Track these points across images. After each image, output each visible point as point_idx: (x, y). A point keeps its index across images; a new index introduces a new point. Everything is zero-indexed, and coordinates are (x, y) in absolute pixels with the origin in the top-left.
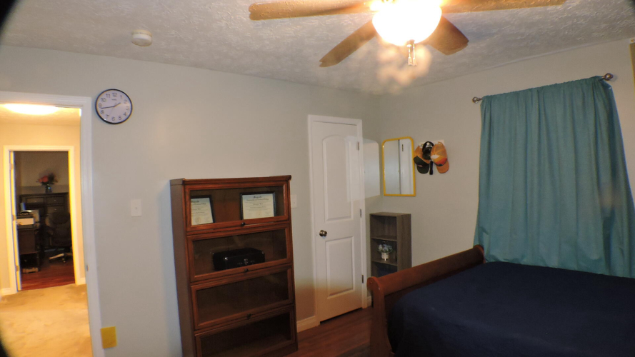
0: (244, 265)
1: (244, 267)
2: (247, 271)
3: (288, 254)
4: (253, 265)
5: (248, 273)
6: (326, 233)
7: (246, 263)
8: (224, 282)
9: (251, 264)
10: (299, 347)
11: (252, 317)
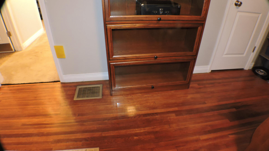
0: (158, 14)
1: (159, 16)
2: (160, 20)
3: (203, 12)
4: (166, 16)
5: (161, 22)
6: (241, 3)
7: (161, 12)
8: (138, 25)
9: (166, 14)
10: (191, 86)
11: (158, 58)
